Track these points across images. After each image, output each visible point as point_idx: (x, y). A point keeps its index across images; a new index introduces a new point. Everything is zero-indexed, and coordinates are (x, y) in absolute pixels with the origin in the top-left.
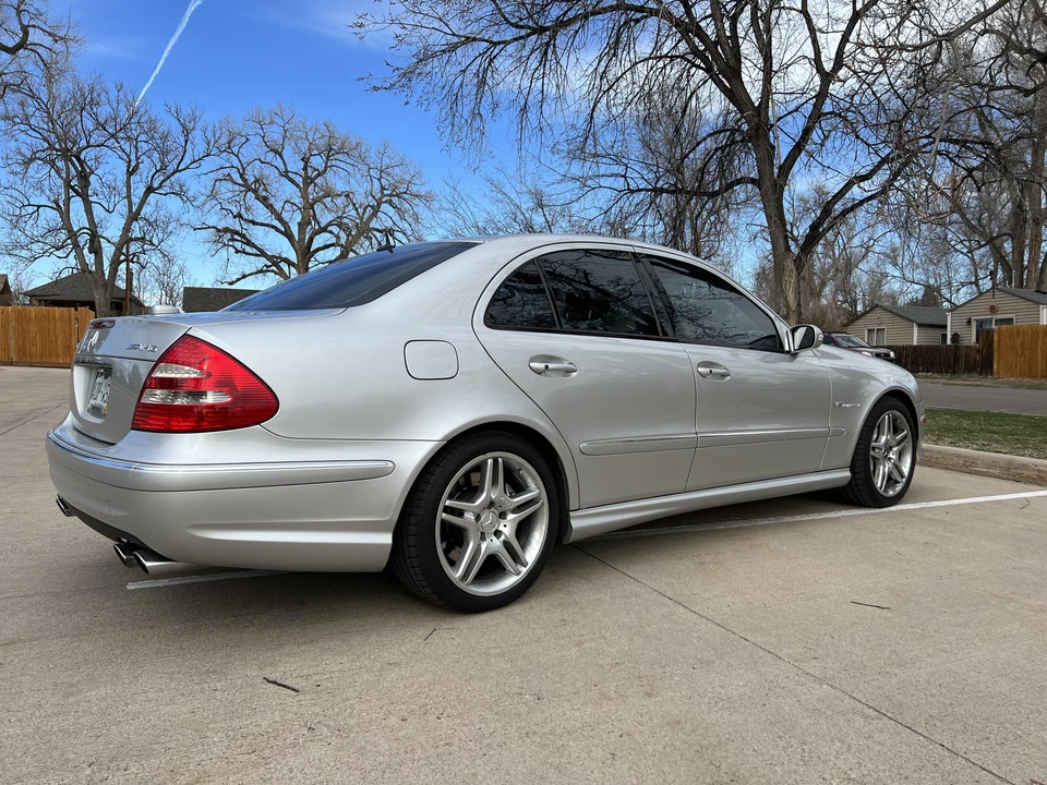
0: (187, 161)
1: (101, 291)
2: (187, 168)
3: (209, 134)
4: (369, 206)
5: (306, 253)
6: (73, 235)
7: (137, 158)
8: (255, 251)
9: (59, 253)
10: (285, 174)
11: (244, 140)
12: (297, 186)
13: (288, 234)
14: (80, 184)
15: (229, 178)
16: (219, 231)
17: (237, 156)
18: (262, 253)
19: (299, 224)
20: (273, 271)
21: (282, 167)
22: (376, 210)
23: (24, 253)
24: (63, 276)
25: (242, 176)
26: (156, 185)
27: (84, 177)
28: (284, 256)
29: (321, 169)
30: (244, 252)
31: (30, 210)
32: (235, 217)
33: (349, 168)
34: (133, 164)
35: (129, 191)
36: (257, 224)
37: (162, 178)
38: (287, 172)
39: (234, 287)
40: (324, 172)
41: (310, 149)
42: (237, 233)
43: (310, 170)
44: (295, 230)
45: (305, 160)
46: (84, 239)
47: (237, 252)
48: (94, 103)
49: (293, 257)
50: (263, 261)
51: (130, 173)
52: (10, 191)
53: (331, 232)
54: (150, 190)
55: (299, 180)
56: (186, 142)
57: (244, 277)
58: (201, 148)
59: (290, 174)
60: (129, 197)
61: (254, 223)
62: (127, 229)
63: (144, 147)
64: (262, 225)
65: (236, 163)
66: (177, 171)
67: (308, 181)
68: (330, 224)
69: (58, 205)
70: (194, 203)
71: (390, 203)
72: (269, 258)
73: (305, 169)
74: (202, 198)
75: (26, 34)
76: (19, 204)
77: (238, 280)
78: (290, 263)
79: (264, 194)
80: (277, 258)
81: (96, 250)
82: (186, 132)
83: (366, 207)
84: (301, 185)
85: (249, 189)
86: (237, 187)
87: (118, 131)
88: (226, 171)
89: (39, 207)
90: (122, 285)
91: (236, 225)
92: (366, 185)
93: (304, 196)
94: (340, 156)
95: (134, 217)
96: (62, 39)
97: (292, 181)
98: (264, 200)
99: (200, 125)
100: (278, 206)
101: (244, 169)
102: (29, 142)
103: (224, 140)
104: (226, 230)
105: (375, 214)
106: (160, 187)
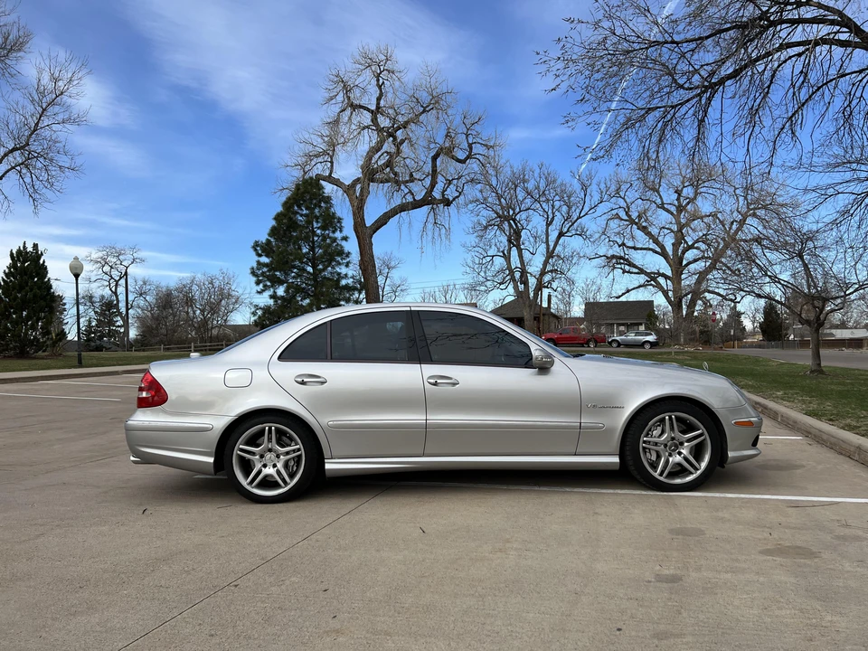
0: (586, 209)
1: (528, 309)
2: (586, 214)
3: (602, 186)
4: (735, 221)
5: (678, 266)
6: (512, 273)
7: (553, 213)
8: (636, 271)
9: (502, 287)
10: (662, 206)
11: (629, 184)
12: (672, 214)
13: (664, 254)
14: (515, 239)
15: (617, 217)
16: (608, 258)
17: (624, 199)
18: (641, 271)
19: (673, 244)
20: (651, 285)
21: (659, 201)
22: (742, 223)
23: (483, 288)
24: (506, 302)
25: (627, 213)
26: (565, 230)
27: (518, 234)
28: (661, 271)
29: (691, 195)
30: (629, 272)
31: (488, 259)
32: (620, 246)
33: (718, 193)
34: (551, 216)
35: (547, 238)
36: (638, 249)
37: (568, 226)
38: (663, 204)
39: (620, 300)
40: (695, 198)
41: (683, 183)
42: (621, 258)
43: (682, 199)
44: (669, 249)
45: (679, 192)
46: (517, 275)
47: (624, 272)
48: (524, 181)
49: (668, 272)
50: (642, 279)
51: (548, 225)
52: (477, 249)
53: (698, 248)
54: (561, 234)
55: (673, 209)
56: (585, 195)
57: (628, 291)
58: (596, 198)
59: (665, 206)
60: (547, 242)
61: (635, 248)
62: (546, 263)
63: (557, 204)
64: (641, 249)
65: (623, 204)
66: (579, 218)
67: (680, 209)
68: (697, 241)
69: (504, 254)
70: (591, 240)
71: (754, 215)
72: (647, 274)
73: (678, 199)
74: (597, 236)
75: (471, 149)
76: (482, 257)
77: (623, 294)
78: (666, 277)
79: (644, 224)
80: (655, 273)
81: (525, 283)
82: (585, 188)
83: (732, 223)
84: (675, 212)
85: (632, 222)
86: (622, 223)
87: (539, 197)
88: (614, 212)
89: (493, 256)
90: (545, 305)
91: (617, 251)
93: (678, 223)
94: (711, 184)
95: (550, 255)
96: (491, 146)
97: (668, 211)
98: (644, 229)
99: (594, 182)
100: (654, 231)
101: (629, 209)
102: (486, 214)
103: (613, 188)
104: (613, 257)
105: (740, 228)
106: (568, 231)
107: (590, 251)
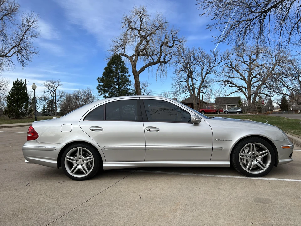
0: (216, 64)
1: (195, 100)
2: (216, 66)
3: (222, 55)
4: (271, 67)
5: (250, 84)
6: (189, 87)
7: (204, 66)
8: (234, 86)
9: (186, 92)
10: (244, 62)
11: (232, 55)
12: (247, 65)
13: (244, 80)
14: (190, 75)
15: (227, 66)
16: (224, 81)
17: (230, 60)
18: (236, 86)
19: (248, 76)
20: (240, 91)
21: (242, 60)
22: (274, 68)
23: (179, 93)
24: (187, 97)
26: (208, 71)
27: (191, 73)
28: (243, 86)
29: (255, 58)
30: (232, 86)
31: (181, 82)
32: (228, 77)
33: (264, 57)
34: (203, 67)
35: (202, 75)
36: (235, 78)
37: (209, 70)
38: (244, 61)
39: (228, 96)
40: (256, 59)
41: (252, 53)
42: (229, 81)
43: (251, 60)
44: (246, 78)
45: (250, 57)
46: (191, 88)
47: (230, 86)
48: (194, 54)
49: (246, 86)
50: (237, 89)
51: (202, 70)
52: (176, 79)
53: (257, 77)
54: (207, 73)
55: (248, 63)
56: (216, 59)
57: (231, 93)
58: (220, 60)
59: (245, 62)
60: (202, 76)
61: (234, 78)
62: (201, 83)
63: (205, 62)
64: (236, 78)
65: (229, 62)
66: (213, 67)
67: (251, 63)
68: (257, 75)
69: (186, 81)
70: (218, 75)
71: (279, 65)
72: (238, 87)
73: (250, 60)
74: (220, 73)
75: (174, 42)
76: (178, 82)
77: (230, 94)
78: (245, 88)
79: (237, 69)
80: (241, 87)
81: (194, 91)
82: (215, 56)
83: (270, 68)
84: (248, 64)
85: (233, 68)
86: (229, 69)
87: (199, 60)
88: (226, 65)
89: (182, 82)
90: (201, 99)
91: (227, 79)
92: (270, 61)
93: (250, 68)
94: (262, 54)
95: (203, 80)
96: (181, 42)
97: (246, 64)
98: (237, 71)
99: (219, 54)
100: (241, 71)
101: (232, 64)
102: (180, 66)
103: (226, 56)
104: (226, 81)
105: (273, 70)
106: (209, 72)
107: (217, 79)
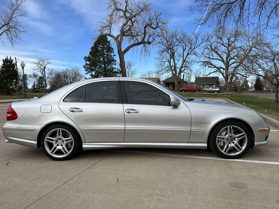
0: (197, 45)
1: (176, 80)
2: (197, 47)
3: (203, 37)
4: (248, 49)
5: (227, 65)
6: (171, 67)
7: (186, 47)
8: (213, 66)
9: (168, 72)
10: (223, 44)
11: (212, 37)
12: (226, 47)
13: (223, 61)
14: (172, 56)
15: (207, 48)
16: (204, 62)
17: (210, 42)
18: (215, 67)
19: (226, 58)
20: (218, 71)
21: (222, 42)
22: (250, 50)
23: (161, 72)
24: (169, 77)
25: (211, 47)
26: (189, 53)
27: (173, 54)
28: (222, 67)
29: (233, 41)
30: (211, 67)
31: (163, 62)
32: (208, 58)
33: (242, 39)
34: (185, 48)
35: (183, 56)
37: (190, 51)
38: (223, 43)
39: (208, 76)
40: (234, 42)
41: (230, 36)
42: (208, 62)
43: (230, 42)
44: (225, 59)
45: (229, 40)
46: (173, 68)
47: (209, 67)
48: (176, 36)
49: (224, 67)
50: (215, 69)
51: (184, 51)
52: (159, 59)
53: (234, 59)
54: (188, 54)
55: (227, 45)
56: (197, 41)
57: (210, 73)
58: (200, 41)
59: (224, 44)
61: (213, 59)
62: (183, 64)
63: (187, 44)
64: (215, 59)
65: (209, 44)
66: (194, 48)
67: (229, 45)
68: (234, 56)
69: (169, 61)
70: (198, 56)
71: (255, 47)
72: (217, 68)
73: (229, 42)
74: (200, 54)
75: (158, 24)
76: (161, 62)
77: (209, 74)
78: (223, 69)
79: (216, 51)
80: (219, 67)
81: (176, 71)
82: (196, 38)
83: (247, 50)
84: (227, 46)
85: (212, 50)
86: (209, 50)
87: (181, 41)
88: (206, 46)
89: (165, 62)
90: (182, 78)
91: (207, 60)
92: (248, 44)
93: (228, 50)
94: (241, 36)
95: (184, 61)
96: (165, 23)
97: (225, 46)
98: (216, 52)
99: (200, 36)
100: (220, 53)
101: (211, 45)
102: (163, 47)
103: (206, 38)
104: (206, 62)
105: (250, 52)
106: (190, 53)
107: (198, 60)
